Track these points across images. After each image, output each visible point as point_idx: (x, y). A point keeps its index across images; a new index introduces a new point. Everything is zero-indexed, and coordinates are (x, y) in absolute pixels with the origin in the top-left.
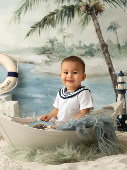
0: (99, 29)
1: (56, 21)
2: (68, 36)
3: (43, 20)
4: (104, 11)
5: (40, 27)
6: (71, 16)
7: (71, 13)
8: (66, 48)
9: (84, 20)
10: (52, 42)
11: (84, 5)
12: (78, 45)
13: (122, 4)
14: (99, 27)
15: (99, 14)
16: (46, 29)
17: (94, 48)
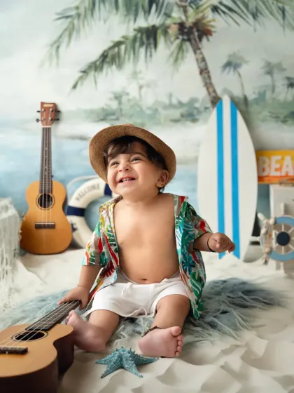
0: (206, 69)
1: (124, 58)
2: (148, 86)
3: (100, 57)
4: (215, 32)
5: (96, 70)
6: (152, 46)
7: (152, 41)
8: (144, 108)
9: (176, 52)
10: (118, 97)
11: (175, 24)
12: (166, 101)
13: (250, 17)
14: (206, 64)
15: (204, 40)
16: (107, 74)
17: (197, 105)
